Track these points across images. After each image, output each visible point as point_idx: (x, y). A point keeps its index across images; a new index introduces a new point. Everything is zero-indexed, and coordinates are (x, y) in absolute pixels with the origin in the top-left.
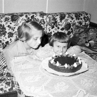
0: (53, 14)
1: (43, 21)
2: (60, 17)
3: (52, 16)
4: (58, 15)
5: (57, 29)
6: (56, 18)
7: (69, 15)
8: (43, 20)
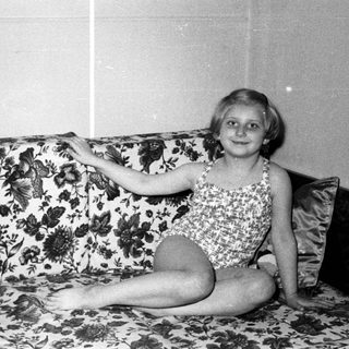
0: (115, 141)
1: (70, 168)
2: (140, 153)
3: (109, 148)
4: (131, 146)
5: (131, 199)
6: (124, 155)
7: (178, 143)
8: (73, 166)
